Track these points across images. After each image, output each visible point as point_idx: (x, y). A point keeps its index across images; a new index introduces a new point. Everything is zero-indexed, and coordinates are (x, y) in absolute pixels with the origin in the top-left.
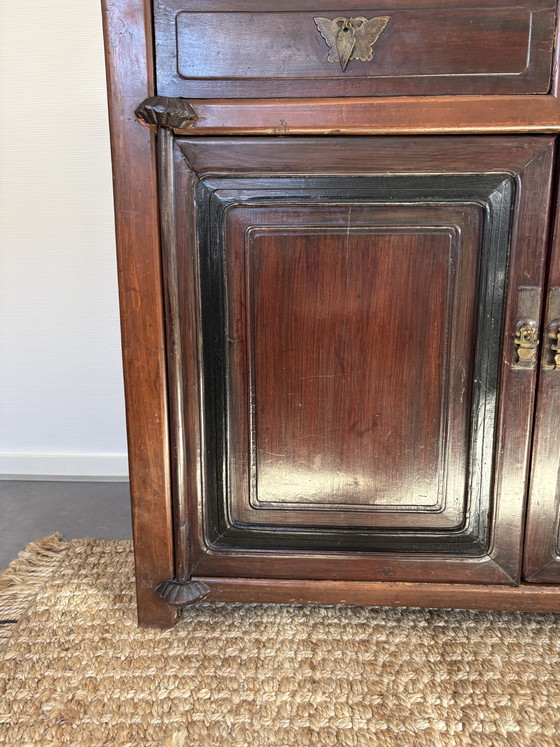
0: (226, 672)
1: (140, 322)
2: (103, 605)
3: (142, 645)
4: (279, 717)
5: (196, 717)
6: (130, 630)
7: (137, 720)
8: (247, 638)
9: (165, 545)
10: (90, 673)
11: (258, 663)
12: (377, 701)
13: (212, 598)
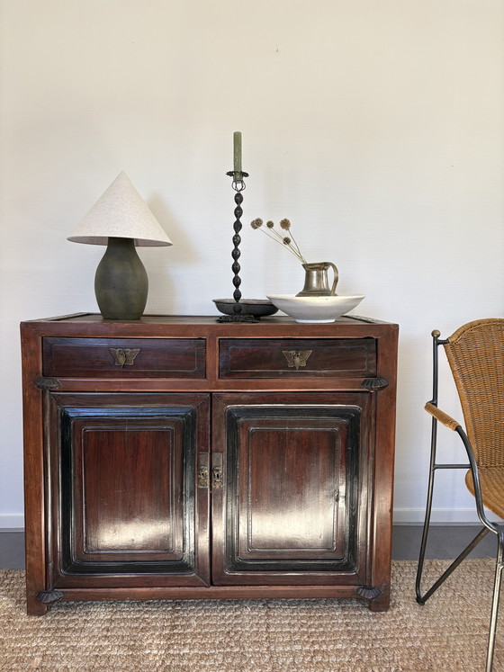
0: (66, 634)
1: (32, 469)
2: (11, 605)
3: (28, 624)
4: (86, 651)
5: (48, 653)
6: (23, 617)
7: (21, 655)
8: (80, 619)
9: (42, 573)
11: (82, 630)
12: (132, 643)
13: (63, 599)
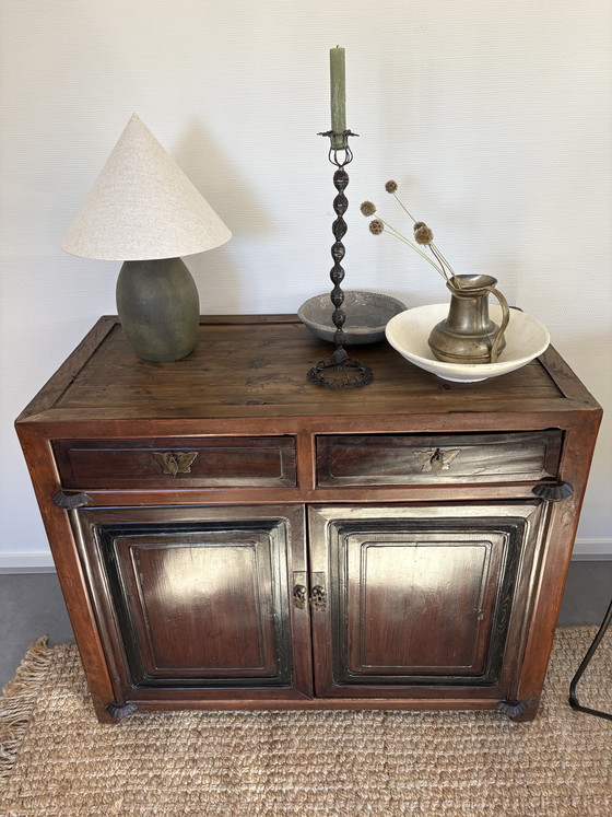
0: (147, 756)
1: (73, 592)
3: (101, 738)
4: (172, 785)
8: (161, 729)
10: (72, 760)
11: (165, 748)
12: (225, 772)
